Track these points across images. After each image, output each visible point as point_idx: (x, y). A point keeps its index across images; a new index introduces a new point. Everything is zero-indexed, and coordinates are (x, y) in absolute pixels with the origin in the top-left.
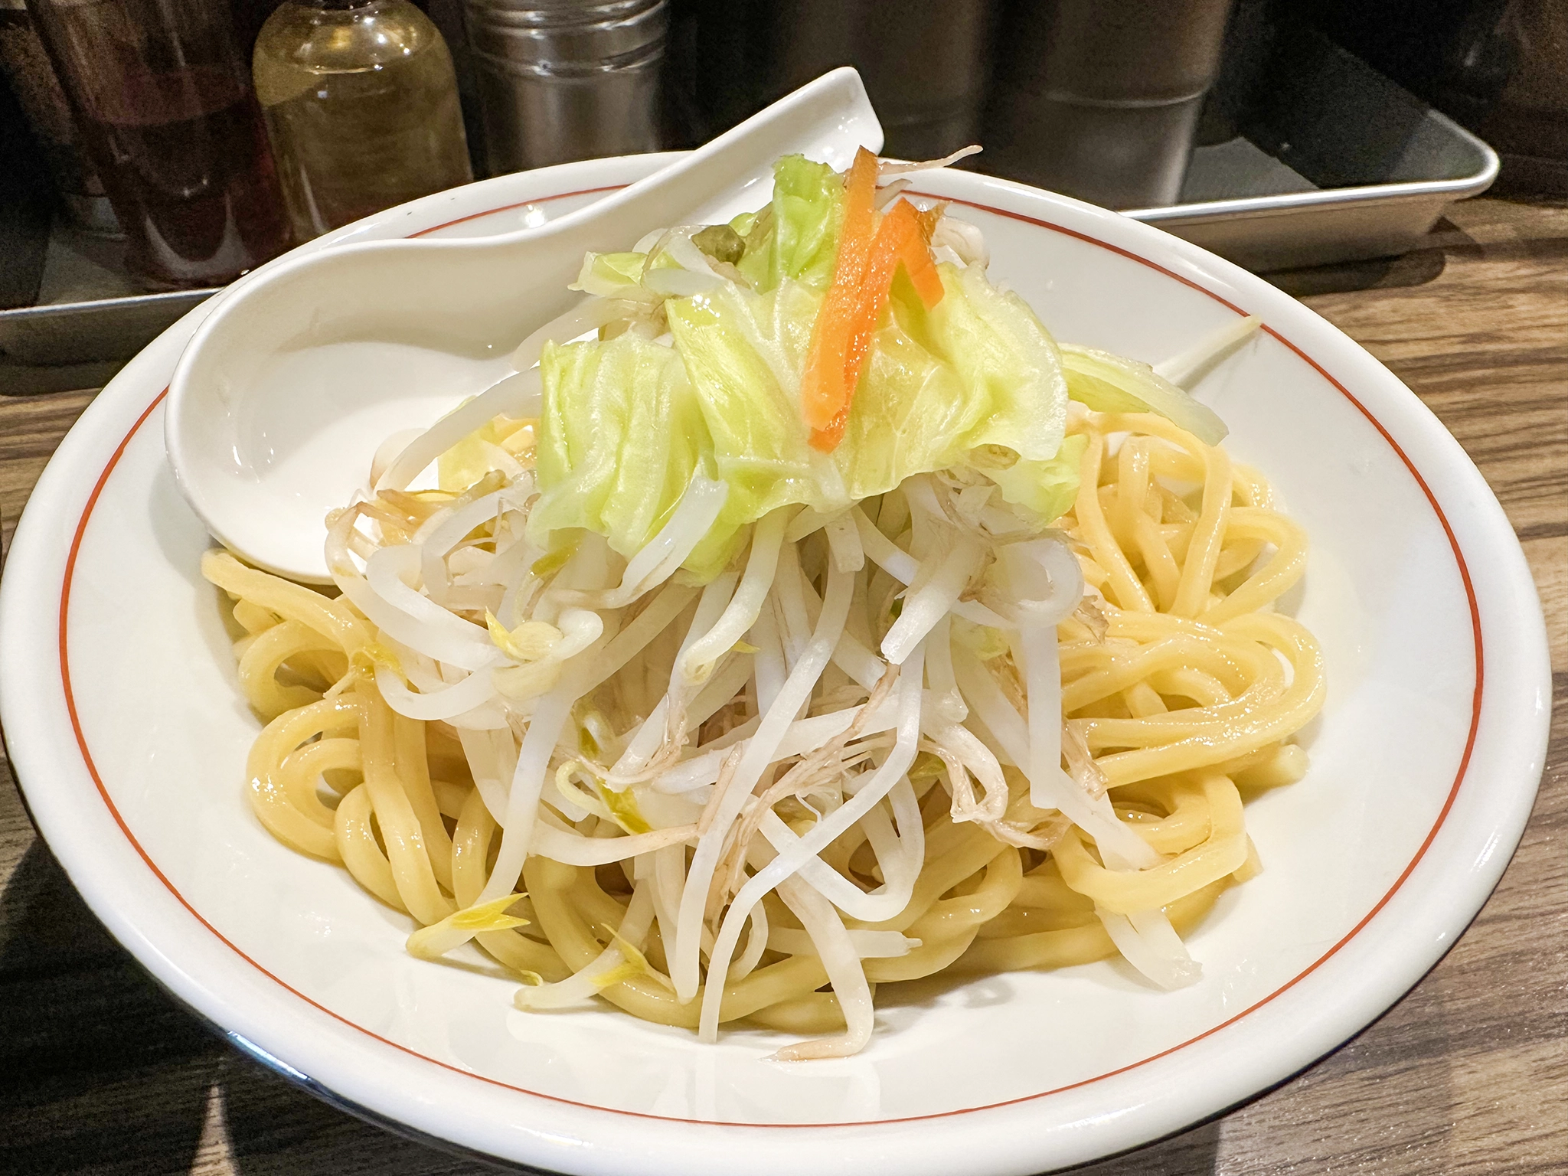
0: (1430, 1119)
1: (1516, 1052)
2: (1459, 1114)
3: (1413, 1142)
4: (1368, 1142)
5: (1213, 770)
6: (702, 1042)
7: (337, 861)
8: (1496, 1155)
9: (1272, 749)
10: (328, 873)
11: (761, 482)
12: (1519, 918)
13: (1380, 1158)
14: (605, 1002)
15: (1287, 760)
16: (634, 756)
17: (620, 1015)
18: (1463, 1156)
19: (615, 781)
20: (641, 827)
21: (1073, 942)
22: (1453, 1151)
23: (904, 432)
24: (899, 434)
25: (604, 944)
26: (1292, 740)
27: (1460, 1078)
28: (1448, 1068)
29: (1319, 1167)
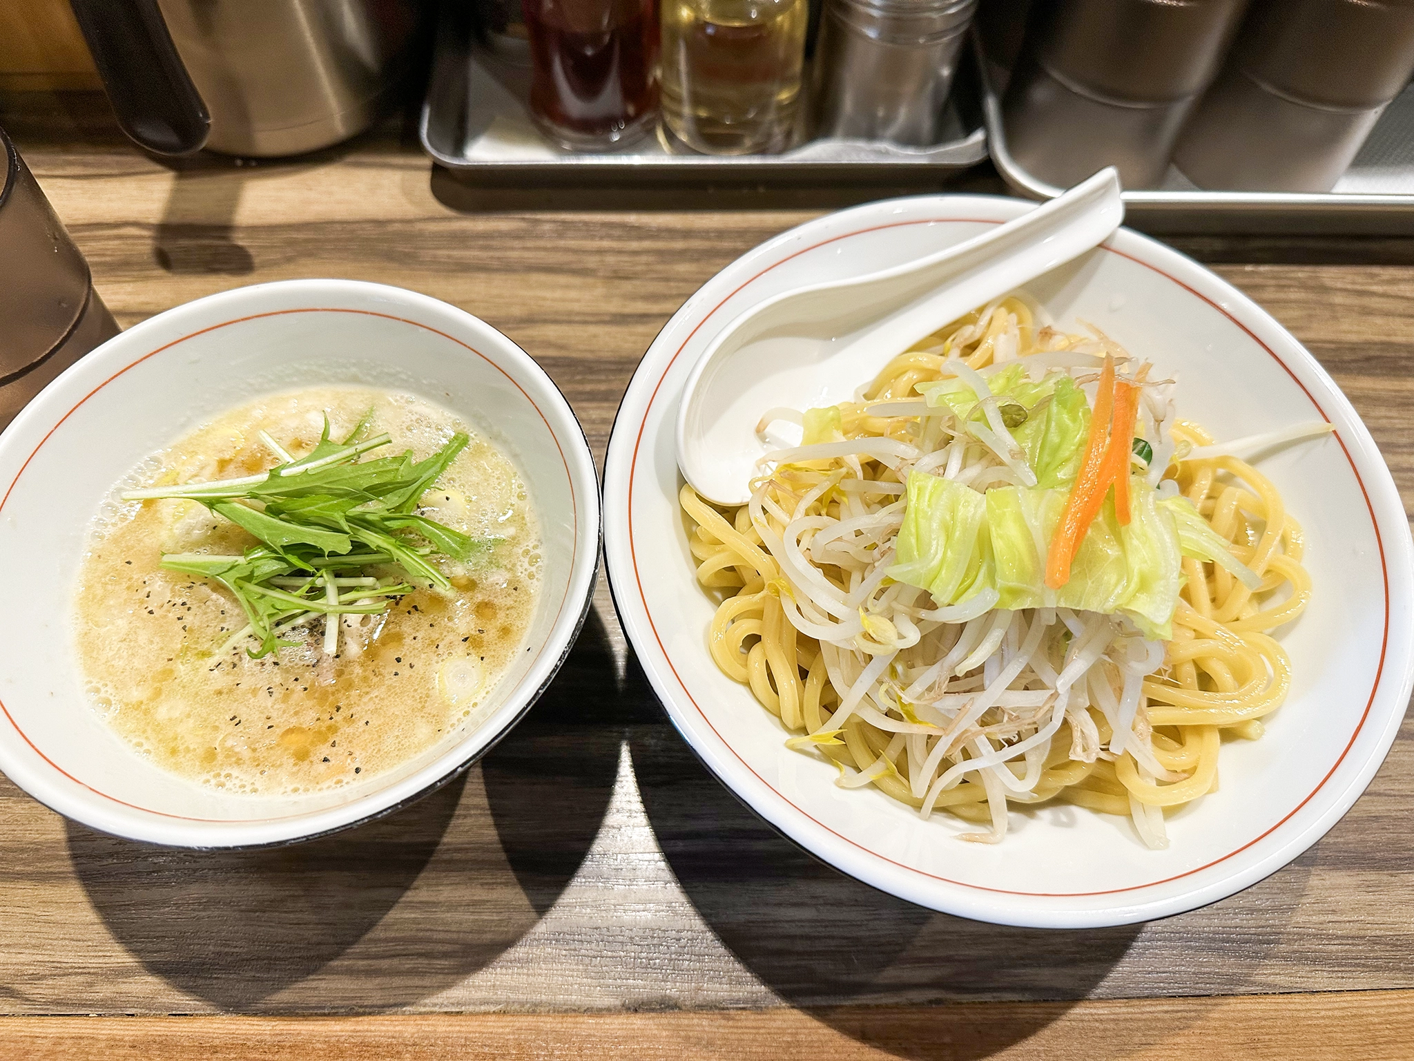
0: (1287, 899)
1: (1352, 874)
2: (1304, 900)
3: (1274, 909)
4: (1247, 905)
5: (1210, 727)
6: (921, 818)
7: (747, 684)
8: (1316, 926)
9: (1246, 723)
10: (743, 690)
11: (1015, 593)
12: (1386, 795)
13: (1252, 914)
14: (873, 785)
15: (1253, 729)
16: (918, 688)
17: (878, 791)
18: (1298, 923)
19: (906, 699)
20: (913, 718)
21: (1112, 803)
22: (1295, 919)
23: (1093, 583)
24: (1090, 583)
25: (878, 757)
26: (1258, 719)
27: (1314, 881)
28: (1309, 873)
29: (1216, 912)
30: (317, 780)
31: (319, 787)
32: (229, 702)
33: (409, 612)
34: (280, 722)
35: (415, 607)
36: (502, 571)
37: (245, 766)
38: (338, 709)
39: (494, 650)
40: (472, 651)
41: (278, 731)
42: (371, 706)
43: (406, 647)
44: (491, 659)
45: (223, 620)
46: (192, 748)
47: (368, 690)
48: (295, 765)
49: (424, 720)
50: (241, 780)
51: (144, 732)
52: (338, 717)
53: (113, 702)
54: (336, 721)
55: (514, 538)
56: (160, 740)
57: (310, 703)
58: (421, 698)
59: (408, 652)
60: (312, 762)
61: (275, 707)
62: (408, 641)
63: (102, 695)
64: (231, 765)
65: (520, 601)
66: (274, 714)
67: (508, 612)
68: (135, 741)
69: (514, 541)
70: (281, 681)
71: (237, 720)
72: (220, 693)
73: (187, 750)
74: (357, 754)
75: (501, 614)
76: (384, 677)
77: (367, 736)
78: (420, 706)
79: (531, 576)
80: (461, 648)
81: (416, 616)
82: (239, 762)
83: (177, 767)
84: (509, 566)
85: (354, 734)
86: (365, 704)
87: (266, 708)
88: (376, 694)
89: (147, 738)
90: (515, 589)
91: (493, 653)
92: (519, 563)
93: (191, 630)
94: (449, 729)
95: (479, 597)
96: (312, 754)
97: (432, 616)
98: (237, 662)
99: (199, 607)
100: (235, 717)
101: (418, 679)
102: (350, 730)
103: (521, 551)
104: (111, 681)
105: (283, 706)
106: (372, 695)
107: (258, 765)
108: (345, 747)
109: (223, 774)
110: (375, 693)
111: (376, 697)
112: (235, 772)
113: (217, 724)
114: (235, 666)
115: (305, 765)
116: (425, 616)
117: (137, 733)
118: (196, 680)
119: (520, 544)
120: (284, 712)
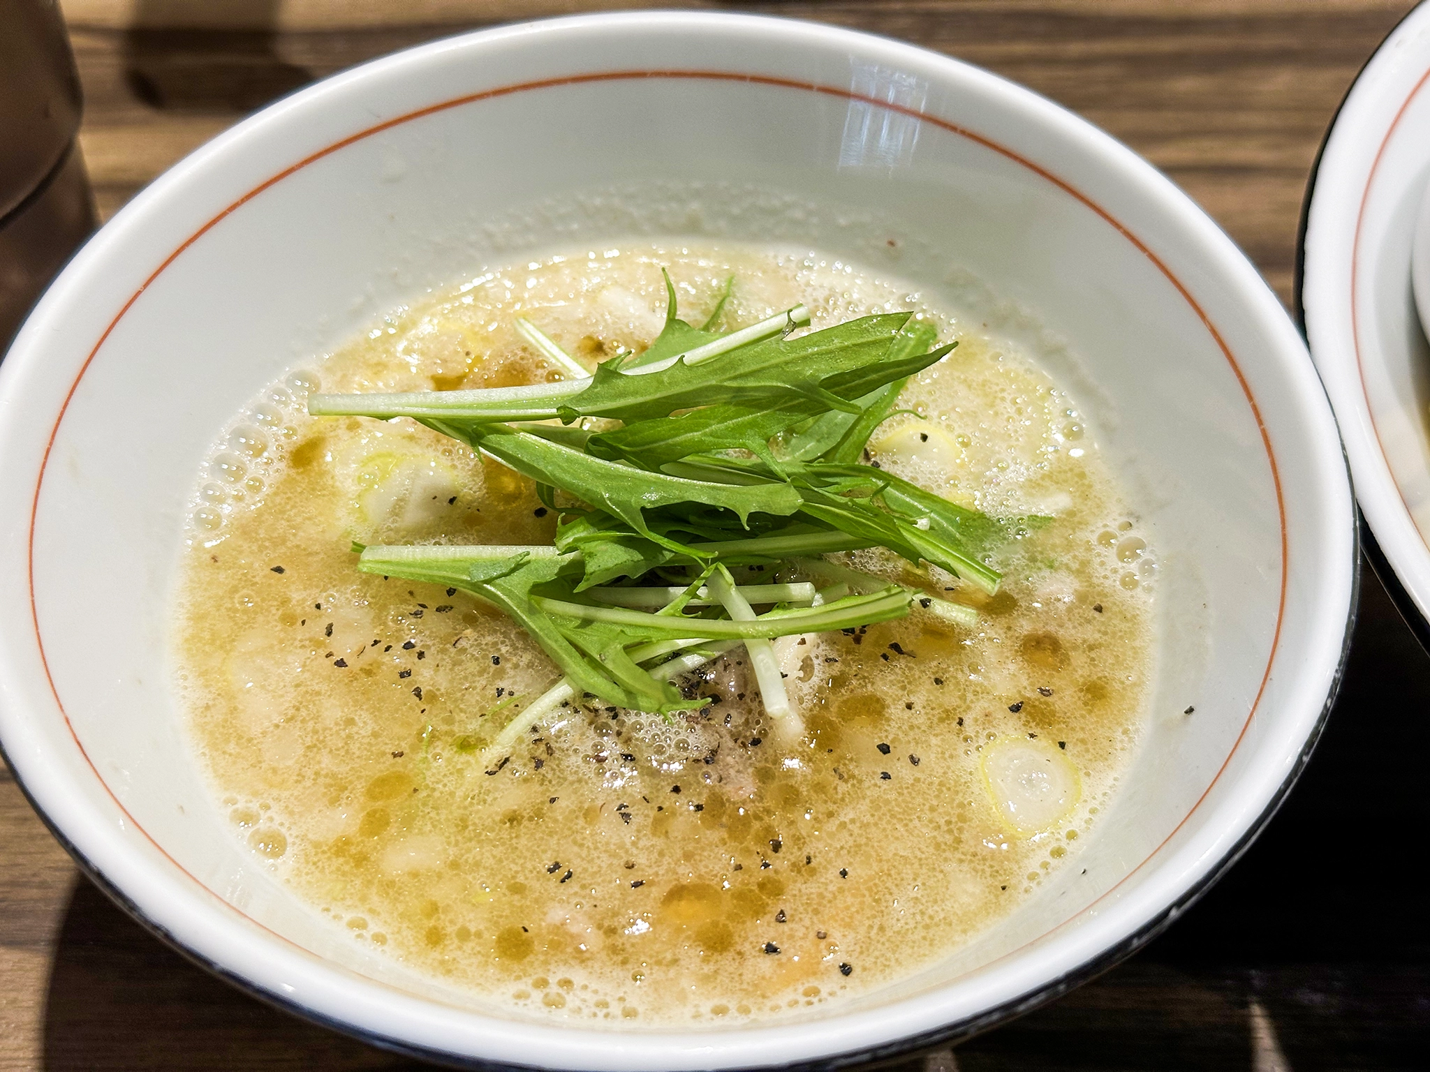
30: (759, 990)
31: (769, 1003)
32: (538, 835)
33: (885, 657)
34: (657, 874)
35: (896, 647)
36: (1063, 574)
37: (597, 966)
38: (777, 847)
39: (1082, 729)
40: (1036, 731)
41: (657, 892)
42: (845, 839)
43: (893, 723)
44: (1080, 747)
45: (500, 674)
46: (473, 930)
47: (832, 807)
48: (706, 960)
49: (965, 867)
50: (596, 992)
51: (364, 899)
52: (780, 863)
53: (290, 840)
54: (776, 872)
55: (1071, 513)
56: (402, 915)
57: (715, 835)
58: (949, 823)
59: (901, 735)
60: (739, 953)
61: (641, 844)
62: (895, 710)
63: (263, 825)
64: (566, 962)
65: (1114, 633)
66: (641, 860)
67: (1093, 655)
68: (348, 916)
69: (1071, 518)
70: (646, 792)
71: (562, 872)
72: (513, 819)
73: (464, 935)
74: (836, 935)
75: (1078, 659)
76: (860, 782)
77: (850, 900)
78: (949, 838)
79: (1129, 582)
80: (1012, 728)
81: (901, 663)
82: (582, 958)
83: (447, 969)
84: (1075, 566)
85: (821, 896)
86: (832, 835)
87: (621, 846)
88: (851, 815)
89: (371, 911)
90: (1099, 609)
91: (1081, 735)
92: (1098, 560)
93: (433, 697)
94: (1026, 883)
95: (1025, 627)
96: (737, 939)
97: (934, 663)
98: (544, 757)
99: (443, 651)
100: (557, 866)
101: (935, 787)
102: (812, 888)
103: (1094, 538)
104: (278, 800)
105: (659, 842)
106: (842, 819)
107: (624, 962)
108: (807, 922)
109: (553, 979)
110: (847, 815)
111: (853, 821)
112: (578, 976)
113: (521, 879)
114: (539, 764)
115: (726, 962)
116: (922, 662)
117: (349, 902)
118: (459, 793)
119: (1087, 524)
120: (661, 854)
